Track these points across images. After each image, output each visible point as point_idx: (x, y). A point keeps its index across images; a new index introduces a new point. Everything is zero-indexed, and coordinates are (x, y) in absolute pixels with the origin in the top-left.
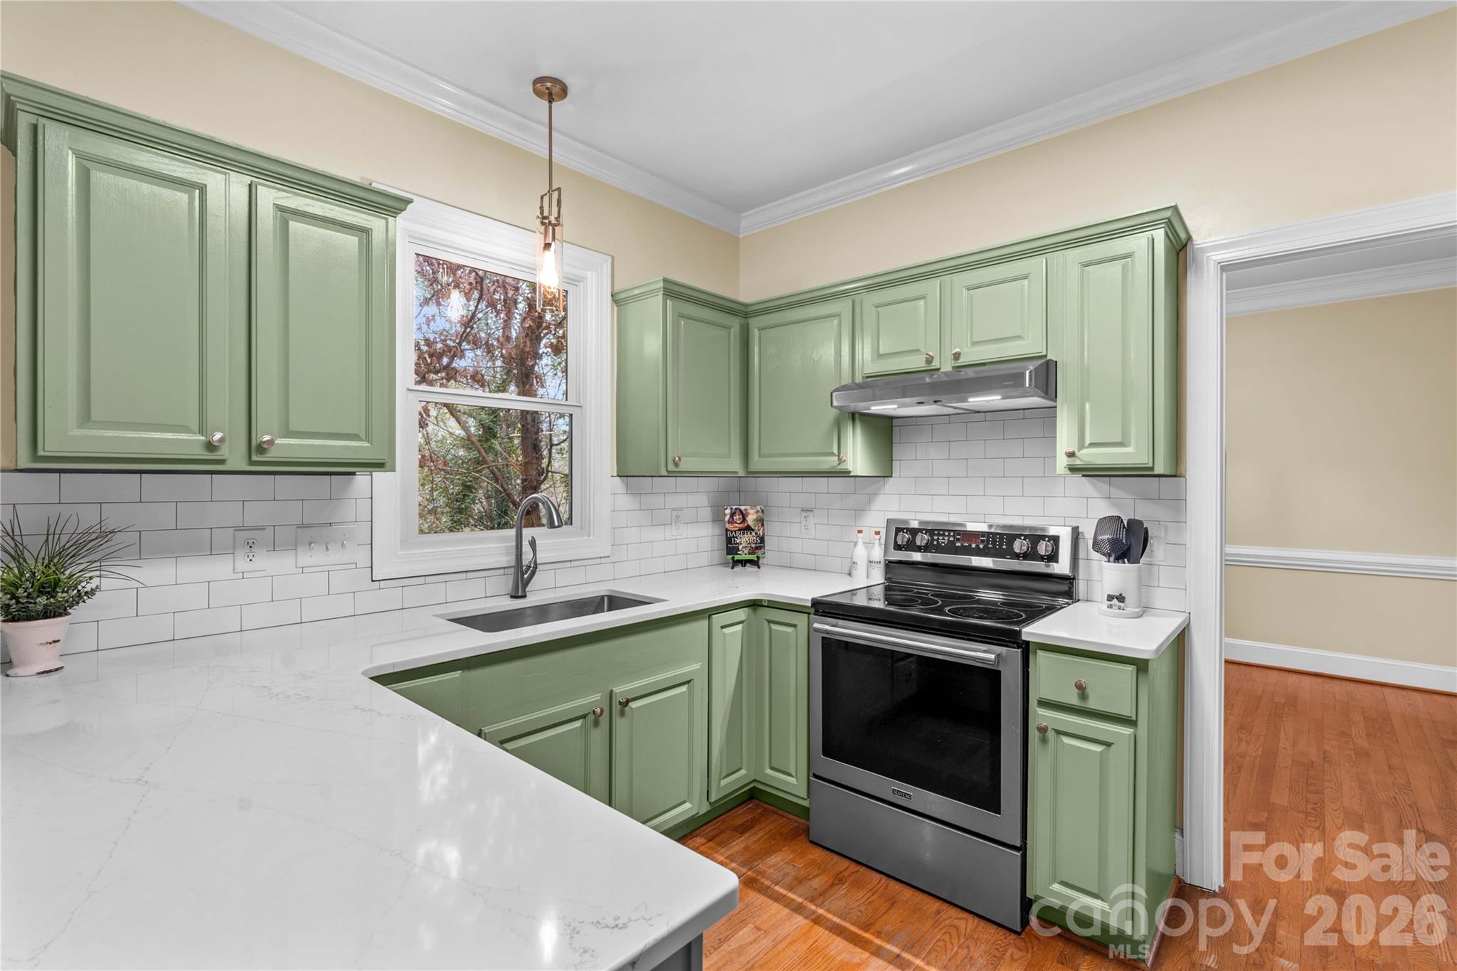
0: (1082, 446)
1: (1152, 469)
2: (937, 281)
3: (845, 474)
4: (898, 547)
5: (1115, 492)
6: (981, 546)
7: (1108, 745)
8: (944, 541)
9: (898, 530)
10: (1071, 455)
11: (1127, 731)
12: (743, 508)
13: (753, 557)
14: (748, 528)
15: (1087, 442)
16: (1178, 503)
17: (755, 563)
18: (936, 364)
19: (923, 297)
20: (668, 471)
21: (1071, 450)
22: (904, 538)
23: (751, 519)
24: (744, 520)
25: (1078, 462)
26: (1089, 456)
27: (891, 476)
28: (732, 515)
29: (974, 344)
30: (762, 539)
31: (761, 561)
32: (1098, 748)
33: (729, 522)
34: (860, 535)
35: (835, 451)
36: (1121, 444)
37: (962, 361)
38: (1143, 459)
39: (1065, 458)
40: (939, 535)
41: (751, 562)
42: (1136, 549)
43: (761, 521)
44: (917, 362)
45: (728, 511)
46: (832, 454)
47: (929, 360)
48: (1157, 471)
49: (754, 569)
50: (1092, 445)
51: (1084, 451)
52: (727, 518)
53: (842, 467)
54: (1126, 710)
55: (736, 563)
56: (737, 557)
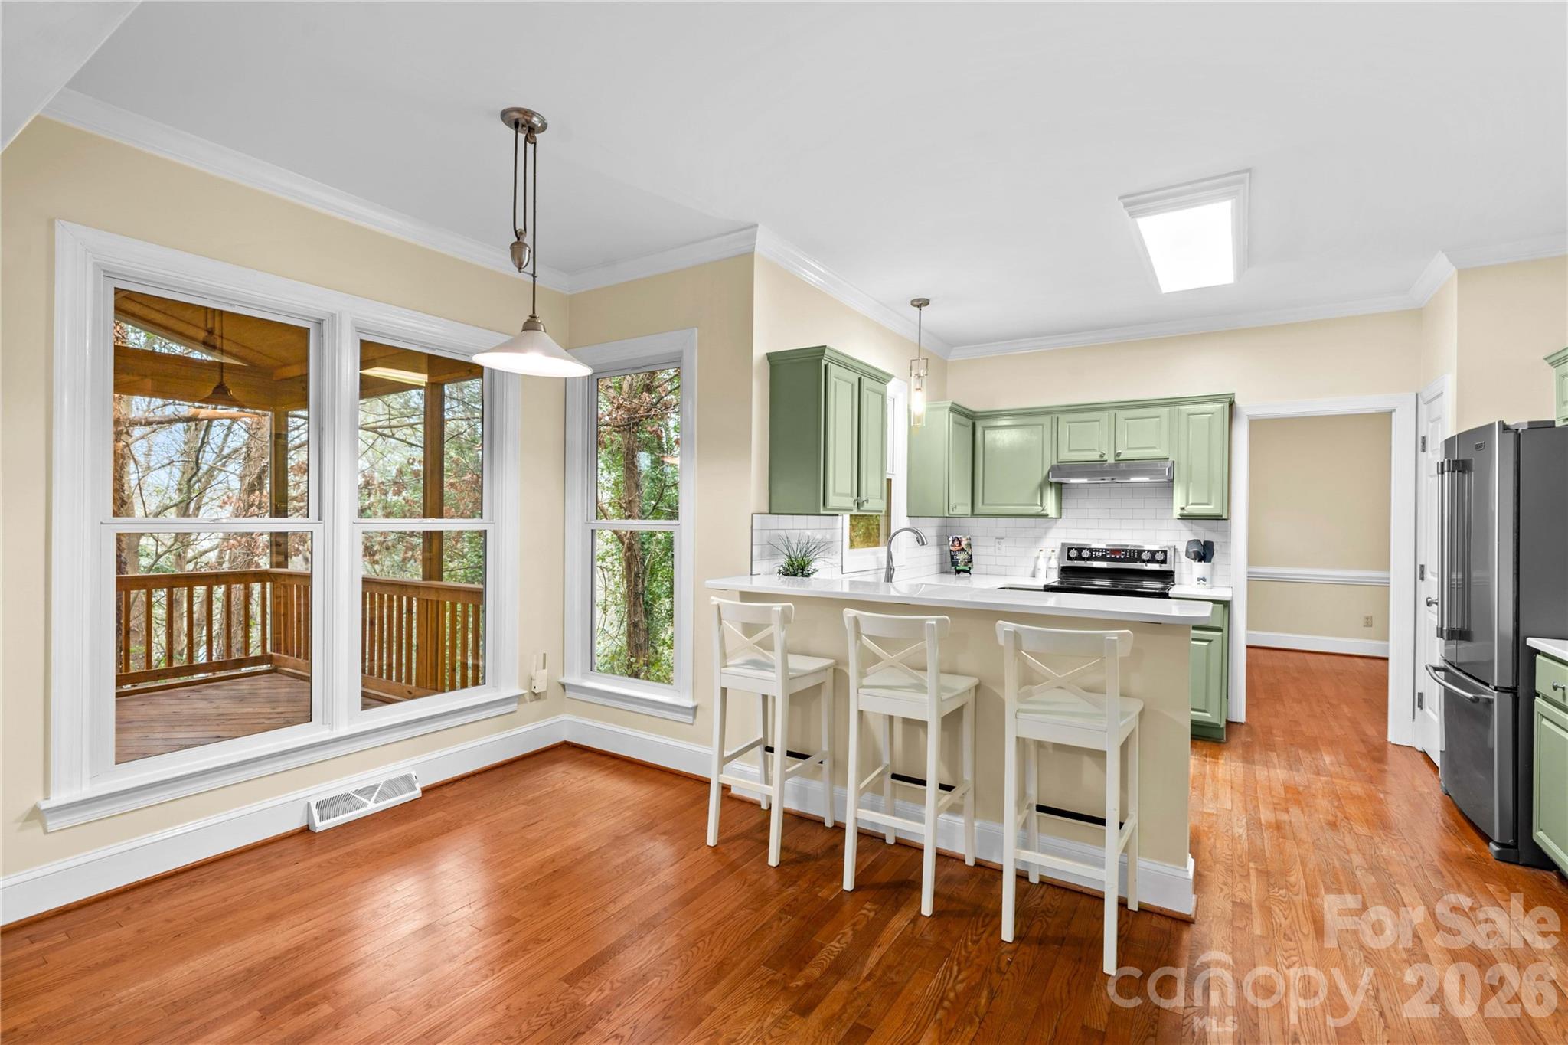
0: (1187, 504)
1: (1222, 516)
2: (1107, 413)
3: (1045, 516)
4: (1069, 558)
5: (1195, 527)
6: (1122, 557)
7: (1210, 641)
8: (1099, 554)
9: (1069, 549)
10: (1183, 509)
11: (1219, 634)
12: (959, 537)
13: (967, 568)
14: (963, 550)
15: (1190, 502)
16: (1226, 533)
17: (968, 572)
18: (1105, 458)
19: (1099, 421)
20: (949, 514)
21: (1183, 506)
22: (1074, 553)
23: (964, 544)
24: (960, 544)
25: (1185, 512)
26: (1192, 509)
27: (1060, 518)
28: (954, 541)
29: (1129, 449)
30: (971, 556)
31: (971, 571)
32: (1205, 644)
33: (952, 546)
34: (1041, 553)
35: (1039, 503)
36: (1207, 504)
37: (1121, 457)
38: (1217, 512)
39: (1179, 510)
40: (1096, 551)
41: (965, 571)
42: (1208, 556)
43: (969, 545)
44: (1095, 456)
45: (951, 539)
46: (1037, 505)
47: (1101, 456)
48: (1224, 517)
49: (968, 575)
50: (1192, 504)
51: (1188, 507)
52: (951, 543)
53: (1044, 512)
54: (1218, 625)
55: (958, 572)
56: (958, 568)
